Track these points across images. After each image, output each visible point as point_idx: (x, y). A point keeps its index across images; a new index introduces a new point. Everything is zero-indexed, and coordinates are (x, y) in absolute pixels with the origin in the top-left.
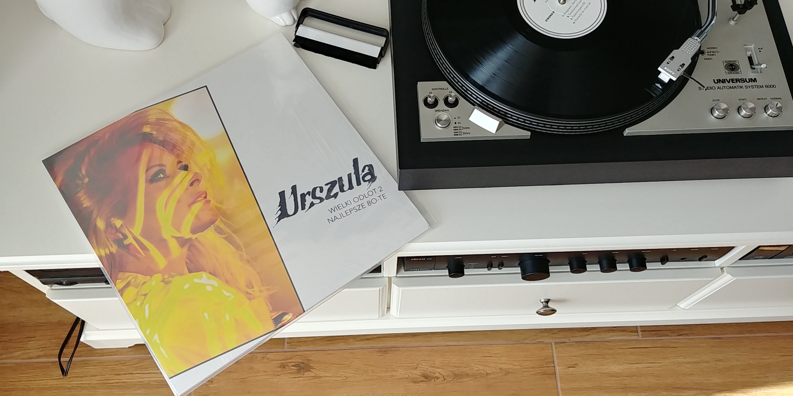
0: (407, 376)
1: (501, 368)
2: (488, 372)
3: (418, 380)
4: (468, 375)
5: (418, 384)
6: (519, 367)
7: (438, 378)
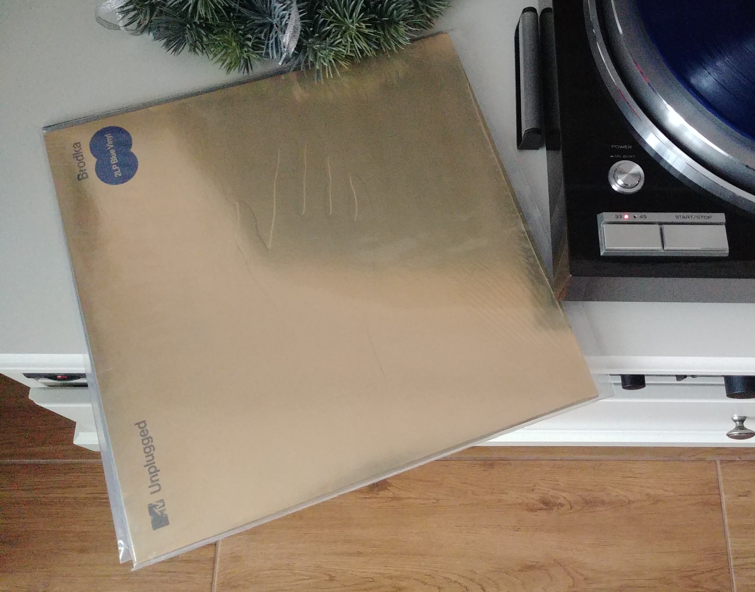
0: (520, 501)
1: (647, 495)
2: (632, 499)
3: (535, 506)
4: (603, 503)
5: (535, 513)
6: (672, 494)
7: (562, 505)
